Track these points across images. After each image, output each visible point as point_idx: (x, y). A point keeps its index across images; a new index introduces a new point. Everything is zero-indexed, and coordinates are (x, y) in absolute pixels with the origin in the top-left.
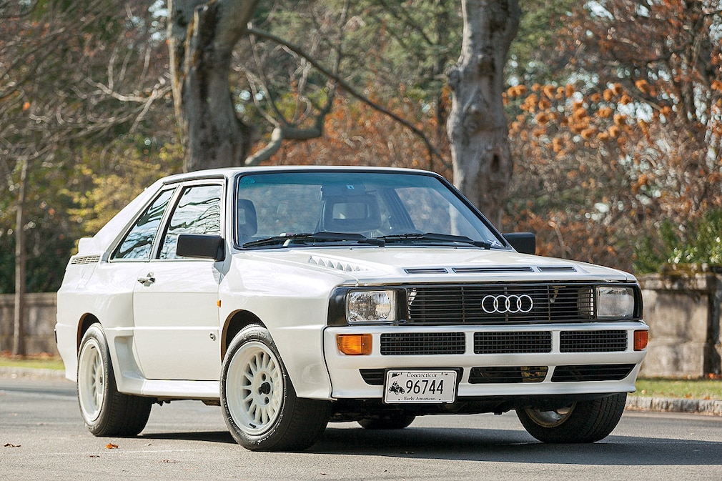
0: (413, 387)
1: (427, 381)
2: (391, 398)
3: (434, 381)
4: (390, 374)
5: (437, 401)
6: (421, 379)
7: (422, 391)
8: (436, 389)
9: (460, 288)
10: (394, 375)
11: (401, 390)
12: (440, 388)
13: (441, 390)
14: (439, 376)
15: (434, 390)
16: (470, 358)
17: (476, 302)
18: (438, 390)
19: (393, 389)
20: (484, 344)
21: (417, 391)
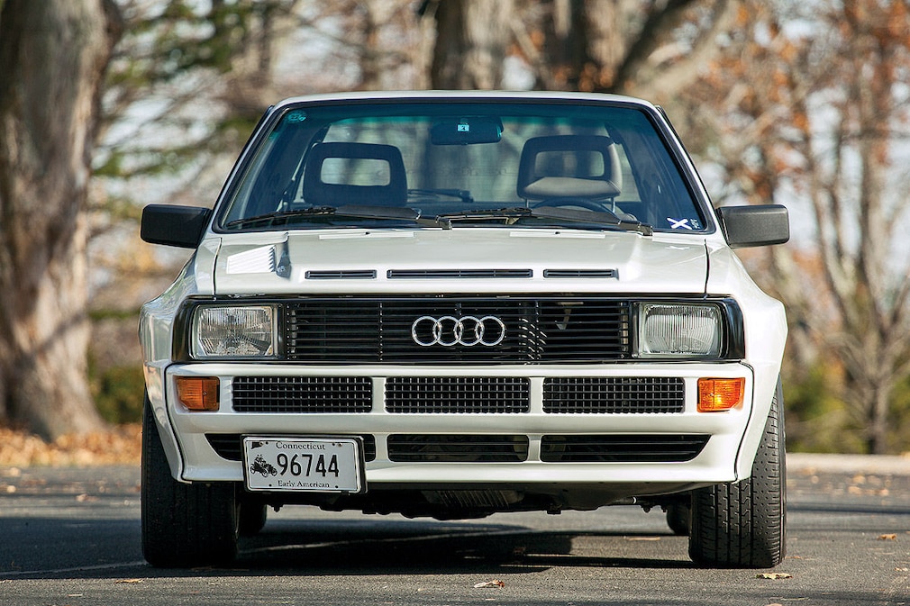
0: (290, 465)
1: (311, 456)
2: (257, 483)
3: (322, 457)
4: (248, 442)
5: (331, 488)
6: (299, 452)
7: (304, 471)
8: (327, 468)
9: (376, 305)
10: (256, 445)
11: (272, 470)
12: (333, 468)
13: (336, 471)
14: (328, 448)
15: (324, 471)
16: (381, 419)
17: (403, 327)
18: (330, 470)
19: (257, 468)
20: (404, 396)
21: (296, 472)
